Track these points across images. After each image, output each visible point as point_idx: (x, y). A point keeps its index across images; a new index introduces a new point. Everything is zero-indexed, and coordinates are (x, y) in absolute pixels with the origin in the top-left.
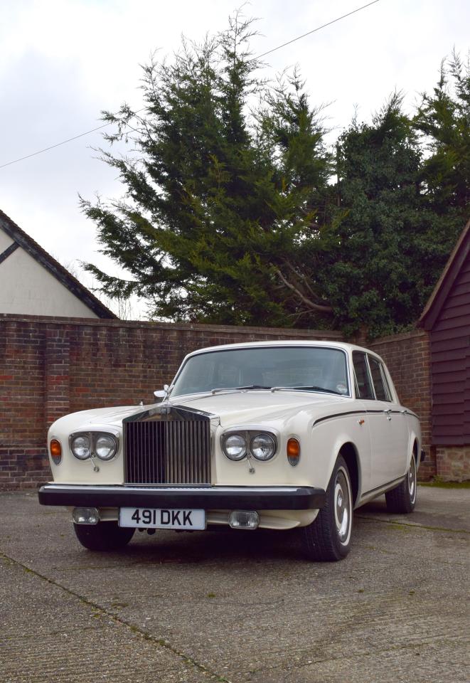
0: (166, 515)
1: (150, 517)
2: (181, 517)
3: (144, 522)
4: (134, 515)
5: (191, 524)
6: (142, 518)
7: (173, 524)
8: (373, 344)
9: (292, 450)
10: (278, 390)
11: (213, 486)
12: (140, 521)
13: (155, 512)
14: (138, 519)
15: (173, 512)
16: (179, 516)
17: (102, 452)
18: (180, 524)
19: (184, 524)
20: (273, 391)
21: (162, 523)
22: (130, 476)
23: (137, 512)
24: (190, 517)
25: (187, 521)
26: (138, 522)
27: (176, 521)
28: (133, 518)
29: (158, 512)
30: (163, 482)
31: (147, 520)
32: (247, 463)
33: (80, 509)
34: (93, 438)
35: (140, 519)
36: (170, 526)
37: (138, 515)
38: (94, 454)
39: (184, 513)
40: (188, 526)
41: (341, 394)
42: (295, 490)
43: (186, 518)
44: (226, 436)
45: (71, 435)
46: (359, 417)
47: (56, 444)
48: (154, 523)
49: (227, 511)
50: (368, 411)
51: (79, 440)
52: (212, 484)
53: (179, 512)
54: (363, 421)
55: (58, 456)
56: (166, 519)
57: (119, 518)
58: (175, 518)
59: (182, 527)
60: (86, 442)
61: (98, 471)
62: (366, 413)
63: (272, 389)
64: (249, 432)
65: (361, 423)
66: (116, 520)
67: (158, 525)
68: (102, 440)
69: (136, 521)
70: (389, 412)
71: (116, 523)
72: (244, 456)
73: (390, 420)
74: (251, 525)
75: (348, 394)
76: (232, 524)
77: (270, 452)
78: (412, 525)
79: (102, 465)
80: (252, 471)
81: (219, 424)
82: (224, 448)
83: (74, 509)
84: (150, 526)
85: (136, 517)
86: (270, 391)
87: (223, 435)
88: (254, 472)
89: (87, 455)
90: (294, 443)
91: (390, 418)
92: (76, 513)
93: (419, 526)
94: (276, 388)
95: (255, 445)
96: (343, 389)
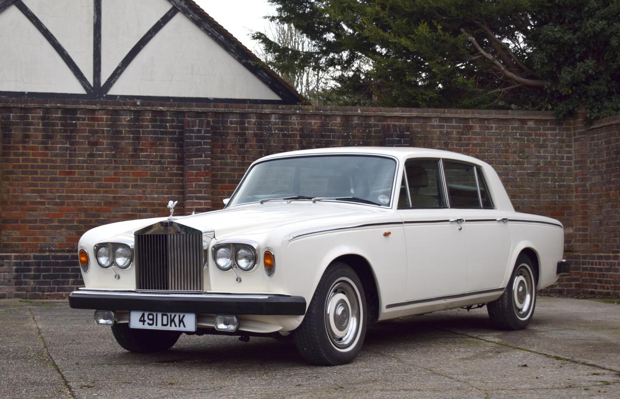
0: (165, 318)
1: (153, 320)
2: (177, 320)
3: (149, 324)
4: (141, 318)
5: (185, 326)
6: (147, 321)
7: (171, 326)
8: (591, 127)
9: (268, 261)
10: (319, 200)
11: (205, 293)
12: (146, 323)
13: (157, 315)
14: (144, 321)
15: (171, 315)
16: (175, 319)
17: (120, 261)
18: (176, 326)
19: (180, 326)
20: (314, 202)
21: (163, 325)
22: (142, 283)
23: (143, 315)
24: (184, 320)
25: (182, 324)
26: (144, 324)
27: (173, 324)
28: (140, 321)
29: (160, 315)
30: (167, 289)
31: (151, 322)
32: (234, 273)
33: (100, 313)
34: (112, 248)
35: (145, 321)
36: (168, 328)
37: (144, 318)
38: (113, 263)
39: (179, 316)
40: (182, 328)
41: (380, 205)
42: (266, 297)
43: (181, 321)
44: (217, 248)
45: (95, 246)
46: (386, 229)
47: (84, 253)
48: (156, 325)
49: (215, 315)
50: (406, 222)
51: (102, 250)
52: (204, 291)
53: (175, 316)
54: (389, 233)
55: (86, 264)
56: (165, 322)
57: (130, 321)
58: (172, 321)
59: (177, 329)
60: (107, 252)
61: (119, 278)
62: (404, 224)
63: (313, 199)
64: (235, 245)
65: (387, 234)
66: (128, 322)
67: (159, 327)
68: (120, 250)
69: (142, 323)
70: (459, 221)
71: (127, 325)
72: (231, 267)
73: (460, 229)
74: (232, 328)
75: (388, 205)
76: (217, 327)
77: (252, 263)
78: (489, 341)
79: (121, 272)
80: (239, 280)
81: (214, 237)
82: (215, 258)
83: (96, 312)
84: (153, 327)
85: (142, 319)
86: (312, 202)
87: (214, 247)
88: (240, 281)
89: (108, 264)
90: (269, 255)
91: (460, 228)
92: (98, 315)
93: (495, 342)
94: (317, 198)
95: (239, 256)
96: (384, 200)
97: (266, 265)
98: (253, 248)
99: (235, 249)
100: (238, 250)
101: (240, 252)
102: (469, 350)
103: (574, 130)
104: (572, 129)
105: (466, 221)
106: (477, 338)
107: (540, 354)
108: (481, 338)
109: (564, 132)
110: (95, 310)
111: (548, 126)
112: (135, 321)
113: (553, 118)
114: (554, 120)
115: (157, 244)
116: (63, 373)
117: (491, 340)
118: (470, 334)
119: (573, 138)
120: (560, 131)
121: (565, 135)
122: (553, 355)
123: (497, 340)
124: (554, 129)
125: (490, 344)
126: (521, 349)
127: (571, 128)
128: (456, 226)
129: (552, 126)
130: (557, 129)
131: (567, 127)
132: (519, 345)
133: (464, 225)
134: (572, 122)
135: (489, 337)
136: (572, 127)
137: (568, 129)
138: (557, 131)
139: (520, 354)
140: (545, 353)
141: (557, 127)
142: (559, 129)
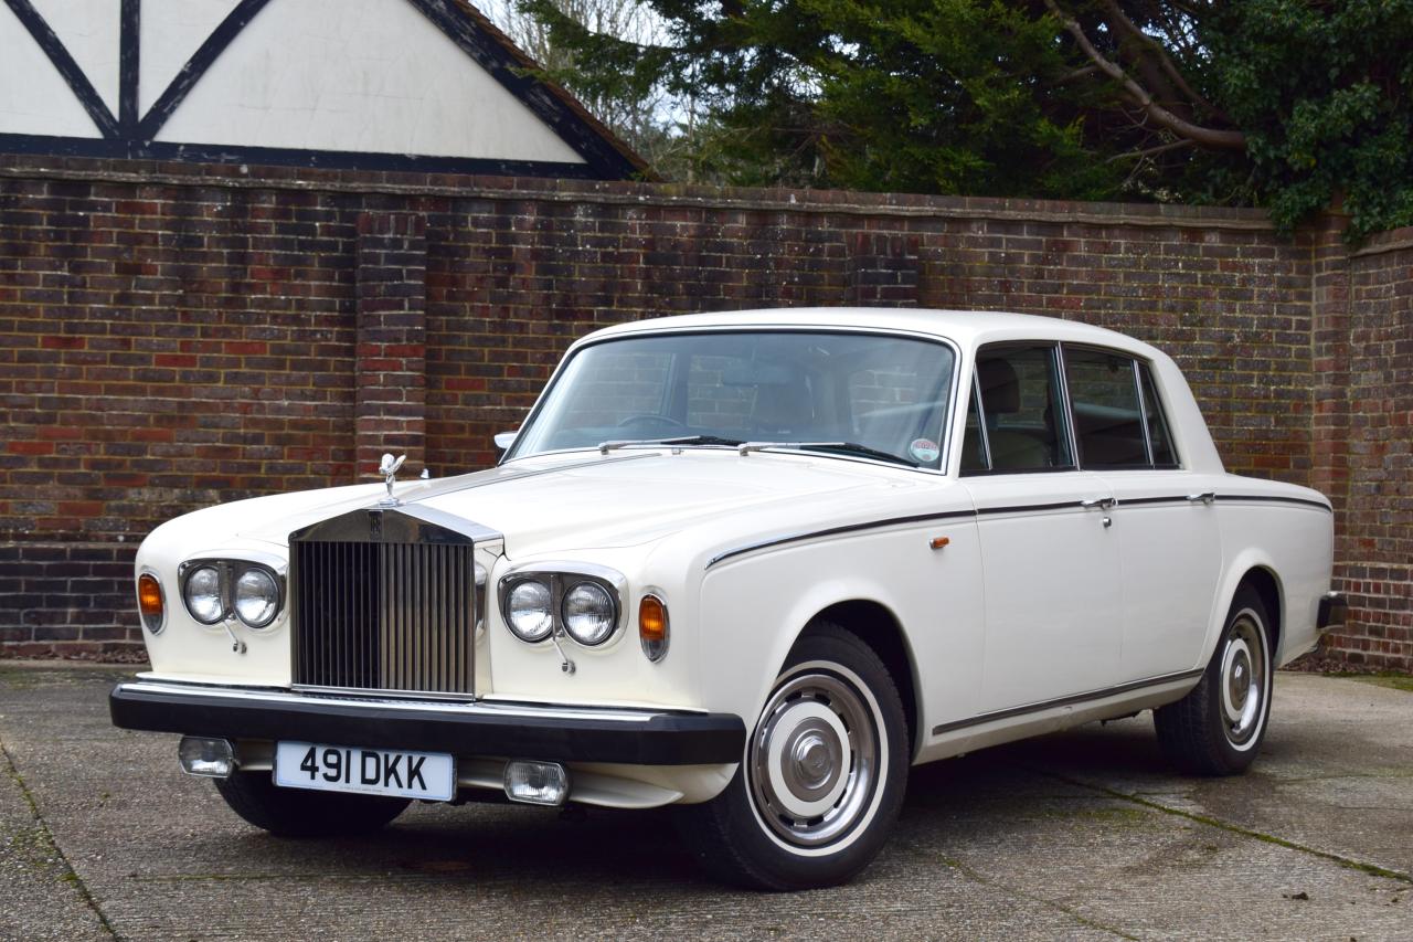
0: (371, 762)
1: (337, 766)
2: (402, 769)
4: (306, 760)
5: (424, 787)
6: (323, 769)
7: (386, 784)
8: (1363, 251)
9: (653, 625)
10: (757, 449)
11: (479, 700)
12: (319, 775)
13: (348, 754)
14: (314, 770)
15: (387, 758)
16: (398, 768)
18: (400, 785)
19: (410, 786)
20: (744, 453)
21: (365, 781)
22: (307, 667)
23: (311, 755)
24: (422, 769)
25: (416, 781)
26: (313, 777)
27: (392, 779)
28: (304, 768)
29: (356, 757)
30: (375, 686)
31: (332, 772)
32: (556, 650)
33: (194, 742)
34: (230, 572)
35: (317, 769)
36: (378, 790)
37: (313, 762)
38: (231, 611)
39: (410, 759)
40: (416, 792)
41: (915, 465)
42: (646, 718)
43: (414, 773)
44: (510, 584)
45: (183, 566)
47: (151, 584)
48: (348, 781)
49: (505, 760)
50: (983, 511)
51: (203, 577)
52: (477, 695)
53: (398, 758)
54: (945, 541)
55: (156, 615)
56: (371, 774)
57: (275, 765)
58: (391, 770)
59: (404, 792)
60: (215, 583)
61: (244, 650)
62: (979, 517)
63: (741, 446)
64: (560, 576)
65: (938, 545)
66: (270, 768)
67: (355, 786)
68: (249, 579)
69: (308, 773)
70: (1105, 504)
71: (268, 776)
72: (549, 634)
73: (1107, 525)
74: (551, 794)
75: (937, 465)
76: (511, 791)
77: (605, 625)
78: (1171, 812)
79: (251, 638)
80: (569, 668)
81: (504, 553)
82: (506, 611)
83: (183, 740)
84: (339, 787)
85: (309, 763)
86: (738, 453)
87: (504, 580)
88: (574, 670)
89: (218, 613)
90: (653, 607)
91: (1107, 520)
92: (190, 748)
93: (1187, 815)
94: (751, 444)
95: (573, 607)
96: (927, 452)
97: (644, 631)
98: (611, 586)
99: (560, 588)
100: (572, 589)
101: (574, 596)
102: (1133, 839)
103: (1316, 257)
104: (1313, 255)
105: (1121, 502)
106: (1137, 801)
107: (1322, 855)
108: (1147, 800)
109: (1292, 261)
110: (181, 736)
111: (1254, 246)
112: (290, 768)
113: (1266, 226)
114: (1267, 230)
115: (350, 565)
116: (104, 907)
117: (1176, 808)
118: (1113, 786)
119: (1316, 276)
120: (1282, 259)
121: (1294, 269)
122: (1355, 861)
123: (1192, 808)
124: (1270, 254)
125: (1176, 819)
126: (1266, 839)
127: (1310, 252)
128: (1100, 517)
129: (1264, 246)
130: (1276, 253)
131: (1300, 248)
132: (1254, 826)
133: (1118, 513)
134: (1313, 236)
135: (1164, 798)
136: (1313, 248)
137: (1304, 255)
138: (1276, 259)
139: (1268, 857)
140: (1331, 852)
141: (1276, 248)
142: (1281, 253)
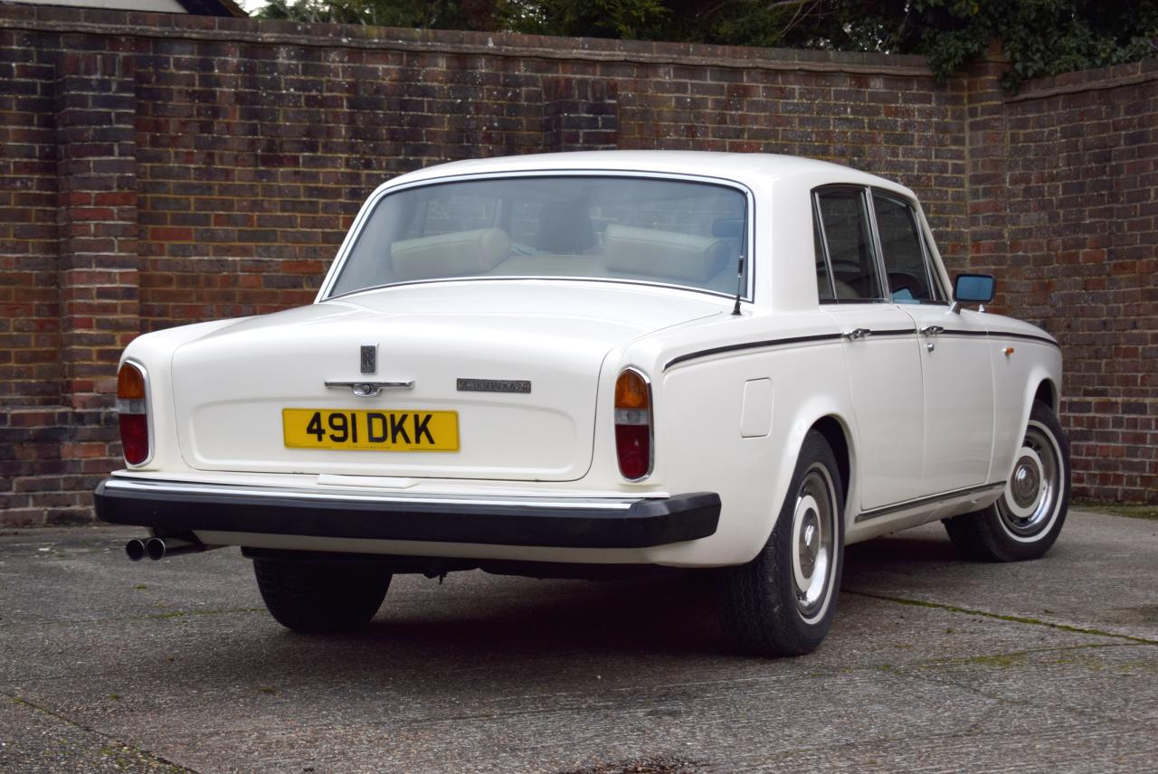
103: (970, 102)
104: (965, 100)
109: (947, 106)
111: (914, 91)
113: (926, 72)
114: (926, 76)
119: (969, 120)
120: (938, 105)
121: (949, 113)
124: (927, 99)
127: (962, 98)
129: (922, 92)
130: (934, 99)
131: (954, 94)
134: (965, 82)
136: (966, 94)
137: (956, 101)
138: (934, 105)
141: (933, 94)
142: (938, 99)
